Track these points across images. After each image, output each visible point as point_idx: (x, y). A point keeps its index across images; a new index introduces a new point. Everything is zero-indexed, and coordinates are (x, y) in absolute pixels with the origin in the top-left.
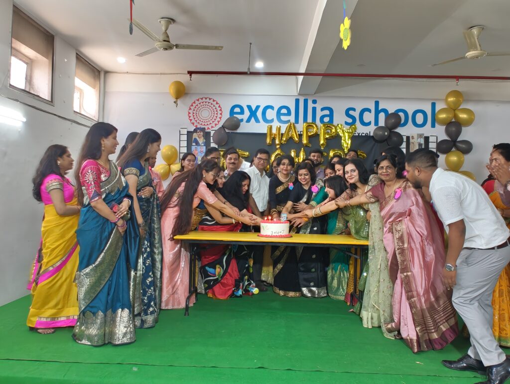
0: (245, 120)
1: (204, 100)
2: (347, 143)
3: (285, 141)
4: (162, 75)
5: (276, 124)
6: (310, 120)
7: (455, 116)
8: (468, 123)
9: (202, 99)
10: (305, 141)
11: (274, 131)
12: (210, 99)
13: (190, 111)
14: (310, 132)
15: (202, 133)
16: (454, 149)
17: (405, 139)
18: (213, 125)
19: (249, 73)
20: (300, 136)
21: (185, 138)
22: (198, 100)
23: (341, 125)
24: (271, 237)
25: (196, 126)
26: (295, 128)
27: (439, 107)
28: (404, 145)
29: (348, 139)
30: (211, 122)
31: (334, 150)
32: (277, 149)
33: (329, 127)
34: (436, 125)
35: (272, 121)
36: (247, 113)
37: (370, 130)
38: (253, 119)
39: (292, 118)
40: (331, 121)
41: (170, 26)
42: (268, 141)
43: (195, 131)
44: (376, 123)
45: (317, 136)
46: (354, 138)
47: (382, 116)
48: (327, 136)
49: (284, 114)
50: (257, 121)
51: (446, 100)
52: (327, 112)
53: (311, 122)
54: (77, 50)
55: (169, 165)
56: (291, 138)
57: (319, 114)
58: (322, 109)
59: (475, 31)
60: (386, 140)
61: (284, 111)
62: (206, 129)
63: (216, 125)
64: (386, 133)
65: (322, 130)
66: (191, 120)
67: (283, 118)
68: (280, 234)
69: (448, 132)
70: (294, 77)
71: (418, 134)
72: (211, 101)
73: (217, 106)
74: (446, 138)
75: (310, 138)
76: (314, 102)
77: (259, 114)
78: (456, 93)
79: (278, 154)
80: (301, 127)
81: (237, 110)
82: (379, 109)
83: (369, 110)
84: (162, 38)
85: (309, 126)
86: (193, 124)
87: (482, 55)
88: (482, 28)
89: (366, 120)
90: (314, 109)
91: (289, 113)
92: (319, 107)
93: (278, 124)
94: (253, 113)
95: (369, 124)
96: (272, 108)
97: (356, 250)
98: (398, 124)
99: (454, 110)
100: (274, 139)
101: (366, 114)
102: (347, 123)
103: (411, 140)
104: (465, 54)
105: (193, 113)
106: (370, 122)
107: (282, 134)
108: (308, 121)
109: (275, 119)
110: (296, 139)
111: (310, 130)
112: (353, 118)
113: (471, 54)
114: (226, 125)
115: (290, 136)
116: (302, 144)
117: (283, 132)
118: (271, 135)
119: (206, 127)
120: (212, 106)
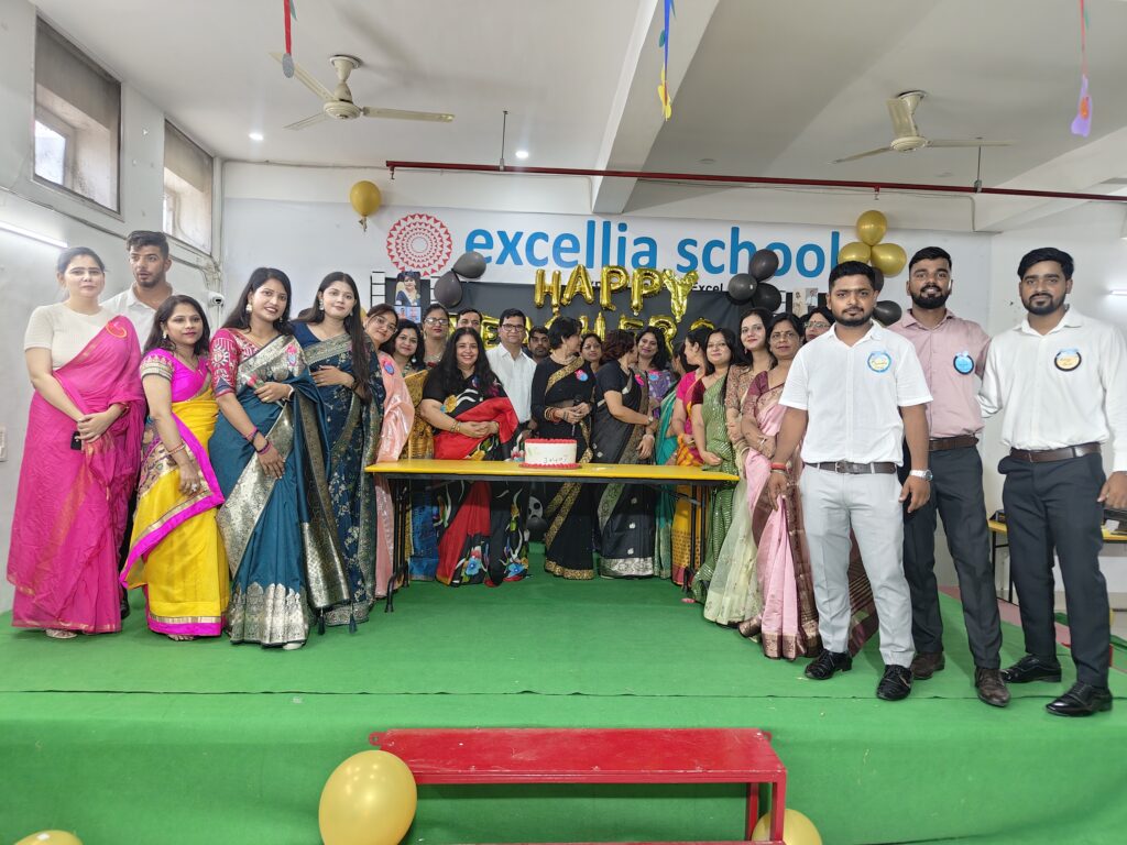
0: (495, 259)
1: (417, 219)
2: (680, 304)
3: (568, 299)
4: (337, 170)
5: (551, 268)
6: (613, 261)
7: (873, 257)
8: (896, 269)
9: (413, 217)
10: (604, 301)
11: (549, 281)
12: (428, 218)
13: (390, 240)
14: (615, 284)
15: (414, 282)
17: (784, 299)
18: (435, 267)
20: (596, 290)
21: (381, 290)
22: (406, 219)
23: (671, 271)
24: (545, 467)
25: (403, 268)
26: (586, 275)
27: (843, 242)
29: (684, 296)
30: (431, 262)
31: (656, 317)
33: (649, 274)
35: (545, 261)
36: (498, 247)
37: (723, 281)
38: (509, 258)
39: (581, 258)
40: (653, 263)
41: (353, 72)
42: (538, 299)
43: (401, 277)
44: (734, 267)
45: (626, 290)
46: (695, 296)
47: (744, 255)
48: (645, 292)
49: (567, 250)
50: (518, 261)
51: (857, 228)
52: (645, 247)
53: (616, 264)
56: (580, 294)
57: (631, 250)
58: (637, 242)
59: (909, 101)
60: (750, 299)
61: (567, 244)
62: (422, 273)
63: (440, 266)
64: (751, 287)
65: (637, 281)
66: (392, 257)
67: (565, 257)
68: (559, 463)
70: (585, 178)
71: (807, 289)
72: (431, 222)
73: (442, 231)
75: (614, 294)
76: (623, 227)
77: (521, 248)
78: (876, 216)
80: (597, 274)
81: (480, 239)
82: (740, 243)
83: (721, 245)
84: (338, 94)
85: (612, 274)
86: (397, 263)
87: (918, 145)
88: (921, 96)
89: (715, 262)
90: (622, 241)
91: (576, 249)
92: (630, 236)
93: (558, 268)
94: (510, 246)
95: (720, 269)
96: (545, 237)
97: (694, 489)
98: (772, 270)
99: (871, 246)
100: (548, 296)
101: (716, 251)
102: (680, 268)
103: (795, 300)
104: (891, 143)
105: (397, 244)
106: (723, 266)
107: (564, 287)
108: (611, 264)
109: (551, 259)
110: (589, 296)
111: (614, 280)
112: (692, 258)
113: (900, 142)
114: (460, 268)
115: (578, 290)
116: (600, 306)
117: (566, 283)
118: (543, 288)
119: (422, 271)
120: (433, 230)
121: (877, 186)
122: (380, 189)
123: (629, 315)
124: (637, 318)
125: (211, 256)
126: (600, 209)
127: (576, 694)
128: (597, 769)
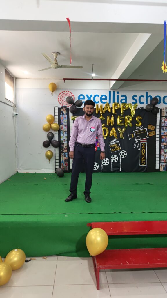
2: (133, 112)
3: (104, 112)
4: (45, 80)
6: (116, 101)
9: (64, 92)
10: (114, 112)
11: (99, 107)
12: (68, 92)
13: (59, 98)
14: (116, 107)
15: (65, 109)
17: (160, 110)
19: (92, 79)
20: (112, 109)
21: (57, 111)
22: (63, 92)
23: (130, 104)
26: (109, 105)
28: (159, 113)
29: (134, 110)
31: (127, 115)
32: (101, 116)
33: (125, 105)
35: (98, 102)
37: (144, 106)
39: (107, 101)
40: (126, 102)
42: (97, 112)
43: (62, 107)
44: (147, 103)
45: (119, 109)
46: (137, 110)
47: (149, 99)
48: (124, 109)
49: (104, 99)
52: (124, 98)
54: (5, 67)
55: (51, 124)
56: (107, 111)
57: (120, 99)
58: (122, 96)
60: (151, 111)
61: (104, 97)
64: (152, 108)
65: (122, 107)
66: (59, 102)
67: (103, 101)
70: (108, 81)
71: (165, 108)
72: (69, 93)
75: (116, 110)
76: (118, 93)
80: (112, 105)
81: (81, 97)
82: (148, 95)
83: (143, 97)
85: (116, 105)
86: (61, 104)
89: (142, 101)
90: (118, 96)
91: (106, 99)
92: (120, 95)
93: (101, 104)
94: (89, 98)
95: (143, 103)
96: (98, 96)
98: (157, 103)
100: (99, 111)
102: (133, 103)
103: (162, 110)
105: (61, 99)
107: (103, 109)
108: (115, 102)
109: (100, 102)
110: (110, 111)
111: (116, 106)
112: (136, 100)
114: (76, 104)
115: (107, 109)
116: (113, 113)
117: (104, 108)
118: (98, 109)
119: (67, 106)
120: (69, 95)
122: (56, 84)
123: (120, 115)
124: (122, 116)
125: (14, 103)
126: (113, 88)
127: (132, 213)
128: (147, 231)
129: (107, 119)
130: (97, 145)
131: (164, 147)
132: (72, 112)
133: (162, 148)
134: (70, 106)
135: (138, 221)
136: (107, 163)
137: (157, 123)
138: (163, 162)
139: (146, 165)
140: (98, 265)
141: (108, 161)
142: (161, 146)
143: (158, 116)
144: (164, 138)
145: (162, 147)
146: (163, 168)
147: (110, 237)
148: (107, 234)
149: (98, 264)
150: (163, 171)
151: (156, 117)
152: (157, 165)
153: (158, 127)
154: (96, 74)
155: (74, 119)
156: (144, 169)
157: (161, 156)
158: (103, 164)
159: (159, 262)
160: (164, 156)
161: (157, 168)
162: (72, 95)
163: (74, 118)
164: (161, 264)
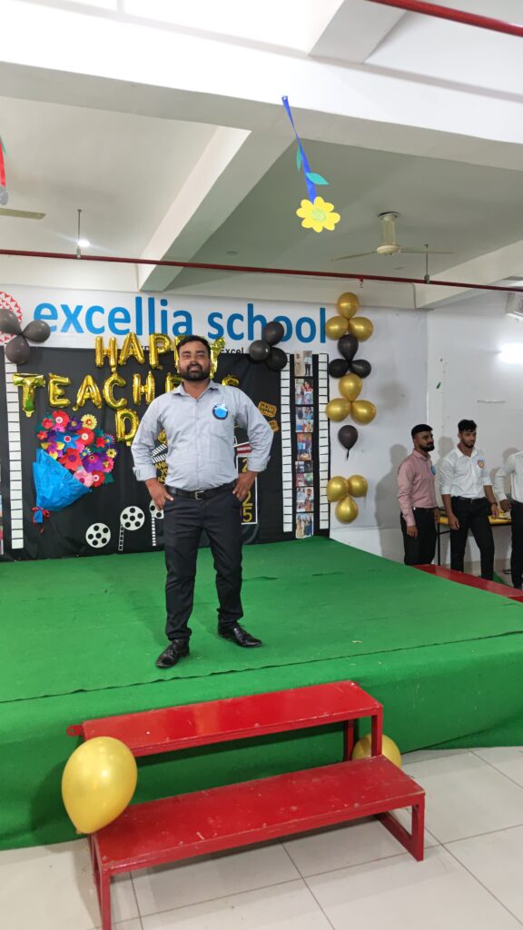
0: (60, 327)
3: (124, 361)
6: (158, 330)
7: (350, 328)
8: (366, 336)
10: (153, 361)
11: (106, 346)
14: (161, 348)
16: (348, 372)
17: (288, 356)
18: (7, 335)
19: (79, 256)
20: (146, 353)
26: (137, 341)
27: (330, 314)
28: (288, 367)
32: (112, 373)
34: (327, 339)
35: (102, 330)
36: (62, 317)
37: (244, 346)
38: (72, 327)
39: (132, 327)
42: (99, 361)
44: (251, 336)
45: (170, 353)
46: (221, 357)
47: (258, 326)
49: (120, 321)
51: (338, 305)
52: (182, 319)
53: (160, 332)
56: (132, 358)
57: (171, 321)
58: (176, 314)
59: (387, 218)
60: (265, 361)
61: (119, 315)
64: (267, 351)
67: (119, 326)
69: (341, 349)
70: (133, 264)
71: (304, 352)
74: (339, 356)
75: (160, 356)
76: (164, 303)
77: (82, 318)
78: (351, 297)
79: (113, 382)
80: (146, 340)
81: (46, 312)
82: (254, 315)
83: (241, 318)
85: (158, 340)
87: (396, 251)
88: (395, 215)
89: (237, 331)
90: (164, 314)
91: (127, 320)
92: (170, 310)
93: (112, 336)
94: (72, 317)
95: (241, 337)
96: (101, 310)
98: (280, 337)
99: (349, 320)
100: (106, 359)
101: (237, 322)
102: (211, 335)
103: (296, 360)
104: (376, 248)
106: (243, 334)
107: (119, 351)
108: (156, 332)
109: (107, 328)
110: (140, 358)
111: (160, 345)
112: (219, 327)
113: (382, 249)
114: (28, 333)
115: (131, 353)
116: (150, 366)
117: (121, 348)
118: (102, 351)
120: (4, 304)
121: (362, 278)
126: (147, 289)
127: (213, 674)
128: (257, 725)
129: (132, 383)
130: (104, 467)
131: (305, 465)
132: (13, 361)
133: (299, 469)
134: (8, 341)
135: (231, 699)
136: (137, 524)
137: (282, 398)
138: (303, 510)
139: (256, 523)
140: (104, 862)
141: (140, 516)
142: (297, 463)
143: (285, 375)
144: (303, 441)
145: (299, 466)
146: (306, 527)
147: (142, 761)
148: (133, 753)
149: (105, 858)
150: (306, 536)
151: (279, 379)
152: (288, 519)
153: (286, 409)
154: (91, 242)
155: (22, 382)
156: (251, 535)
157: (298, 493)
158: (124, 526)
159: (295, 815)
160: (306, 492)
161: (288, 528)
162: (13, 304)
163: (20, 379)
164: (302, 819)
